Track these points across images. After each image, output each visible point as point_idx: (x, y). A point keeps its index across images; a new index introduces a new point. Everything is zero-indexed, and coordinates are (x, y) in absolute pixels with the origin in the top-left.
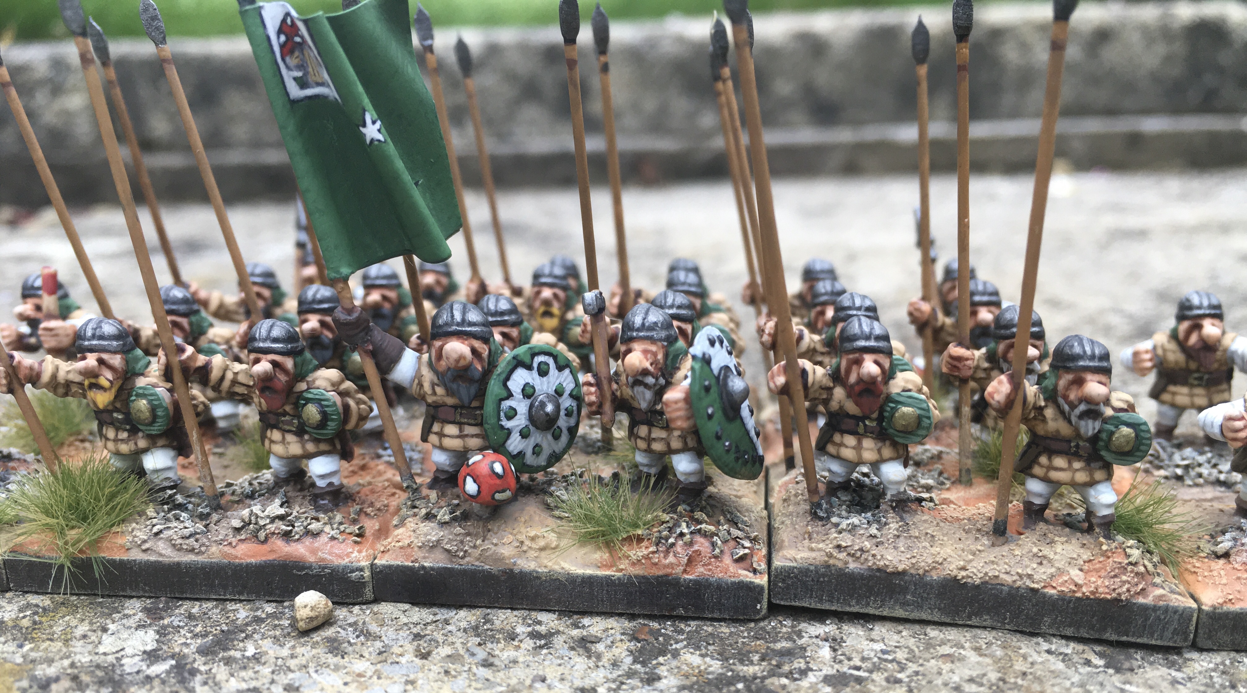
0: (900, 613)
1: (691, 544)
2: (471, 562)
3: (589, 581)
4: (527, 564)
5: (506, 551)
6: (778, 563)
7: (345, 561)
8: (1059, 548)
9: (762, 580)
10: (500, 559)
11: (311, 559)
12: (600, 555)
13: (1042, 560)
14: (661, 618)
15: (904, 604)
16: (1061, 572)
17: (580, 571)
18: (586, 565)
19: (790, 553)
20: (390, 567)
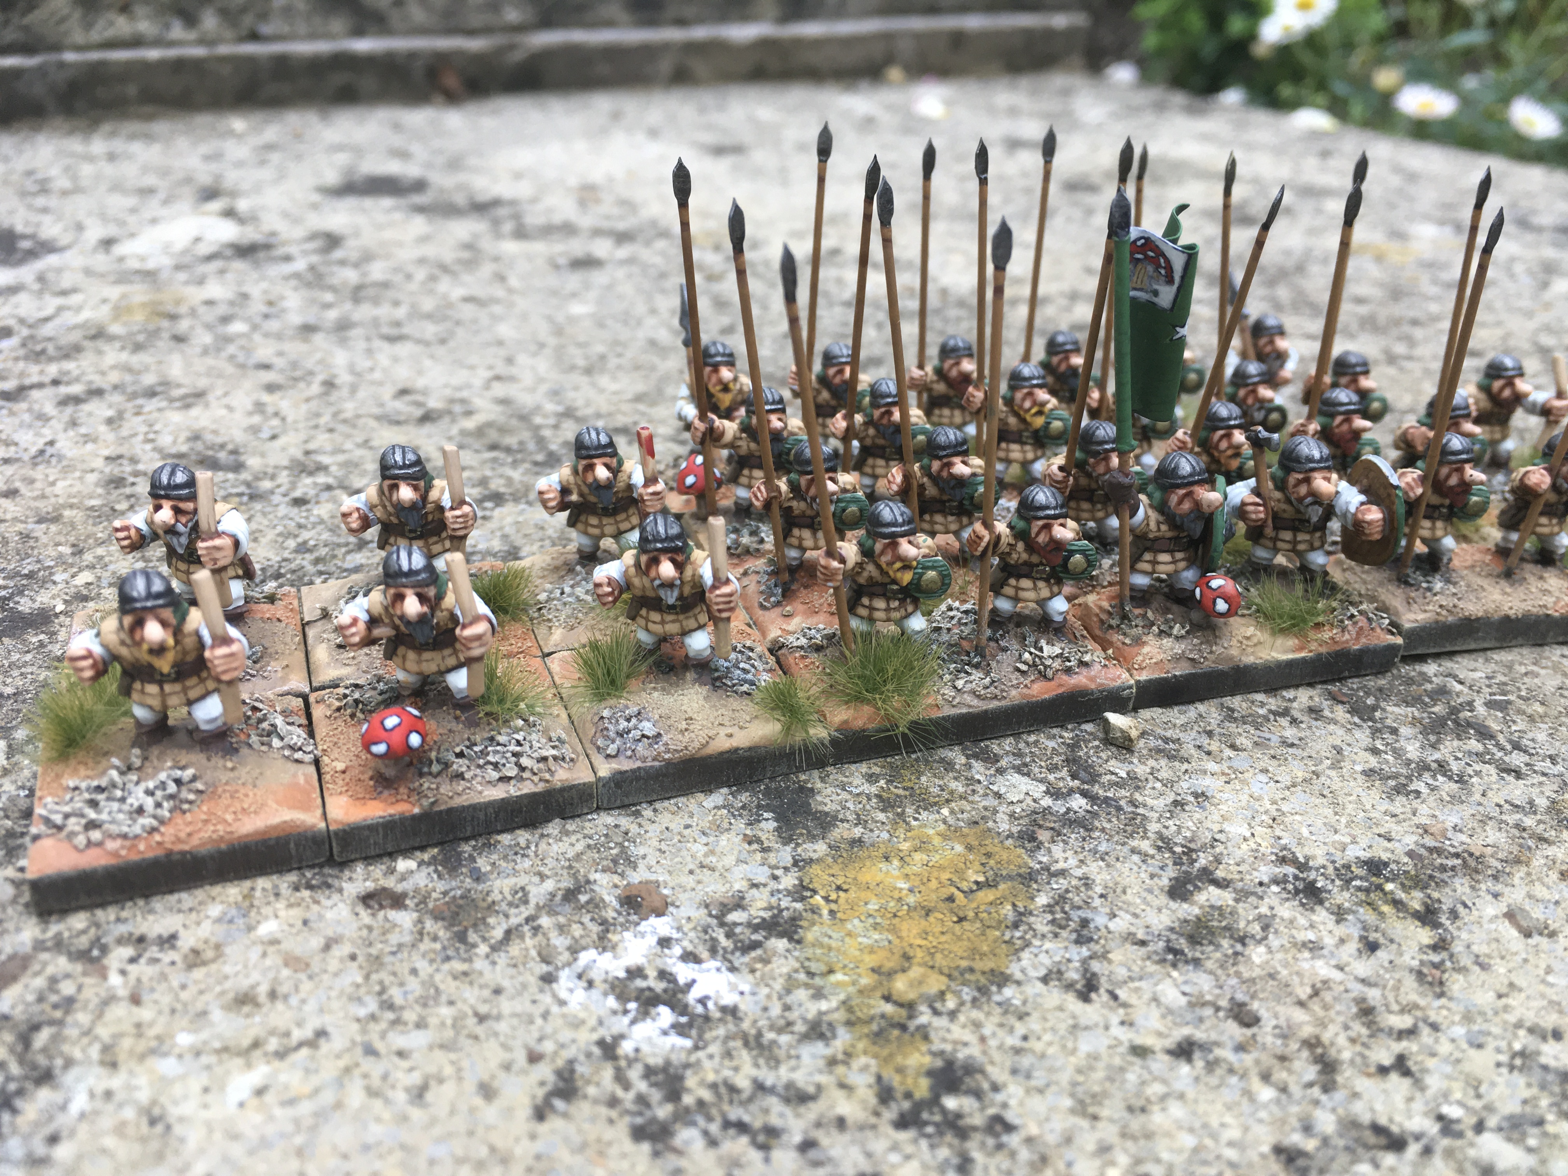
1: (1357, 622)
2: (1208, 665)
4: (1248, 659)
5: (1234, 652)
7: (1118, 683)
8: (1552, 582)
9: (1399, 640)
10: (1231, 658)
11: (1092, 686)
12: (1292, 642)
13: (1546, 592)
16: (1558, 599)
17: (1285, 657)
18: (1286, 652)
19: (1412, 616)
20: (1150, 681)
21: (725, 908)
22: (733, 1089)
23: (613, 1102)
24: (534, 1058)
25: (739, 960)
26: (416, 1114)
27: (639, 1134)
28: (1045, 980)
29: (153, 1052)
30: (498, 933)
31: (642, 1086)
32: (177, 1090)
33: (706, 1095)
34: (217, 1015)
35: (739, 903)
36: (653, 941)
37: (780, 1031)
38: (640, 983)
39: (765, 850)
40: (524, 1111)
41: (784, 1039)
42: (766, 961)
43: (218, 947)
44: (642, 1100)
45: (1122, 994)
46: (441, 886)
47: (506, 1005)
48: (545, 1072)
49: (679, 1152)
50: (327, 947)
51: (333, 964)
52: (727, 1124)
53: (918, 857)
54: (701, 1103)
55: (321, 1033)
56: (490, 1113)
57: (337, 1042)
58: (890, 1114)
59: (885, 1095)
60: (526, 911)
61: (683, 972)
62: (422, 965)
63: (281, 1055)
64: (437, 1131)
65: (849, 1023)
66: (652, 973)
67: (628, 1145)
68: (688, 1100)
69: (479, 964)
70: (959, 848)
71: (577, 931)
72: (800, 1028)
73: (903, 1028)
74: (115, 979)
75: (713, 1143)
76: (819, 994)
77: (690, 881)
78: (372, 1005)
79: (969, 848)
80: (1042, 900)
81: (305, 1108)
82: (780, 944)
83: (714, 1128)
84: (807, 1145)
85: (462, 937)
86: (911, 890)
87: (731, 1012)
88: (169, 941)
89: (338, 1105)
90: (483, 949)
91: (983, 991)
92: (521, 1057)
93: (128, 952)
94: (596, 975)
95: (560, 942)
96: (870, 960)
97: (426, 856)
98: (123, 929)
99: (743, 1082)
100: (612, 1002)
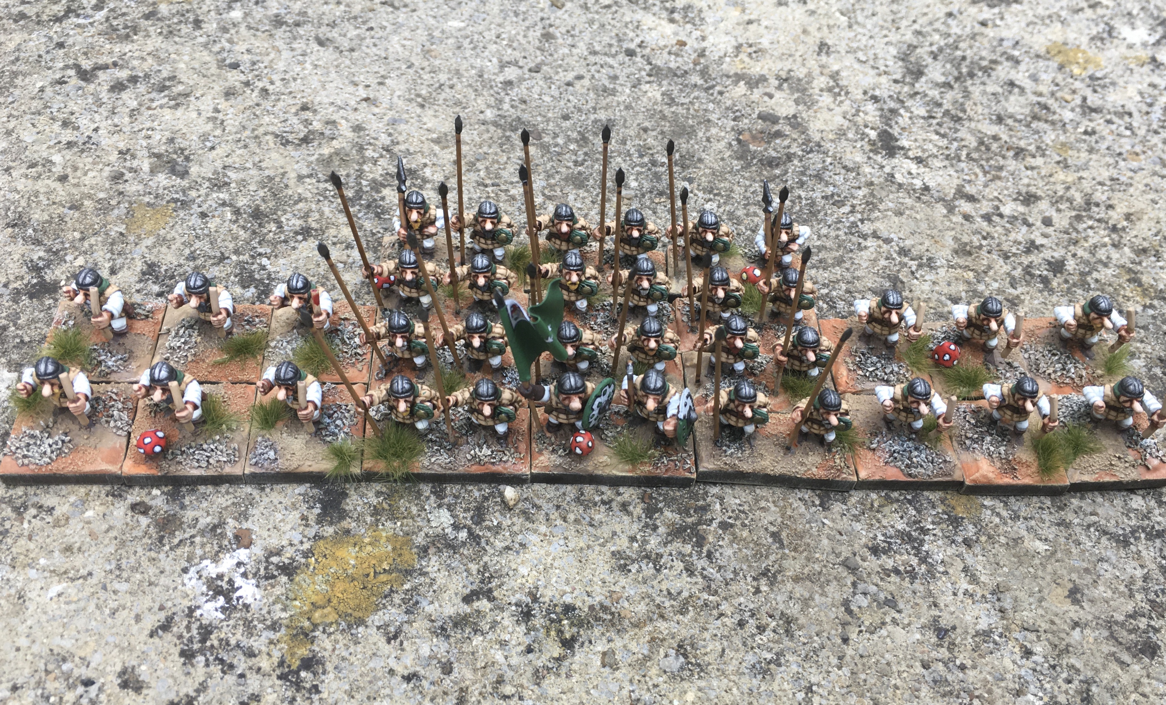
0: (744, 483)
1: (667, 465)
2: (575, 472)
3: (624, 477)
4: (598, 472)
5: (590, 469)
6: (701, 469)
7: (519, 472)
8: (810, 458)
9: (694, 476)
10: (586, 471)
11: (504, 472)
12: (630, 469)
14: (652, 487)
15: (747, 481)
16: (809, 470)
17: (621, 474)
18: (624, 472)
19: (706, 465)
20: (538, 473)
21: (271, 554)
22: (228, 644)
23: (180, 637)
24: (162, 608)
25: (263, 583)
26: (109, 621)
27: (183, 654)
28: (378, 628)
29: (29, 565)
30: (176, 541)
31: (195, 632)
32: (32, 585)
33: (216, 643)
34: (57, 554)
35: (278, 553)
36: (235, 561)
37: (260, 622)
38: (219, 583)
39: (307, 526)
40: (147, 632)
41: (260, 626)
42: (273, 587)
43: (67, 519)
44: (191, 640)
45: (405, 643)
46: (166, 508)
47: (163, 580)
48: (162, 616)
49: (193, 666)
50: (107, 531)
51: (106, 541)
52: (217, 658)
53: (369, 548)
54: (212, 646)
55: (90, 574)
56: (135, 628)
57: (93, 581)
58: (278, 672)
59: (281, 663)
60: (193, 532)
61: (239, 581)
62: (140, 550)
63: (73, 580)
64: (114, 630)
65: (287, 627)
66: (226, 579)
67: (176, 657)
68: (208, 644)
69: (162, 556)
70: (390, 548)
71: (208, 548)
72: (268, 623)
73: (306, 635)
74: (26, 525)
75: (207, 665)
76: (284, 610)
77: (265, 534)
78: (113, 566)
79: (394, 549)
80: (407, 586)
81: (73, 607)
82: (284, 579)
83: (211, 658)
84: (242, 676)
85: (161, 539)
86: (354, 566)
87: (247, 607)
88: (51, 510)
89: (84, 609)
90: (167, 548)
91: (350, 626)
92: (157, 606)
93: (33, 511)
94: (205, 574)
95: (199, 552)
96: (314, 598)
97: (166, 489)
98: (35, 499)
99: (233, 642)
100: (204, 589)
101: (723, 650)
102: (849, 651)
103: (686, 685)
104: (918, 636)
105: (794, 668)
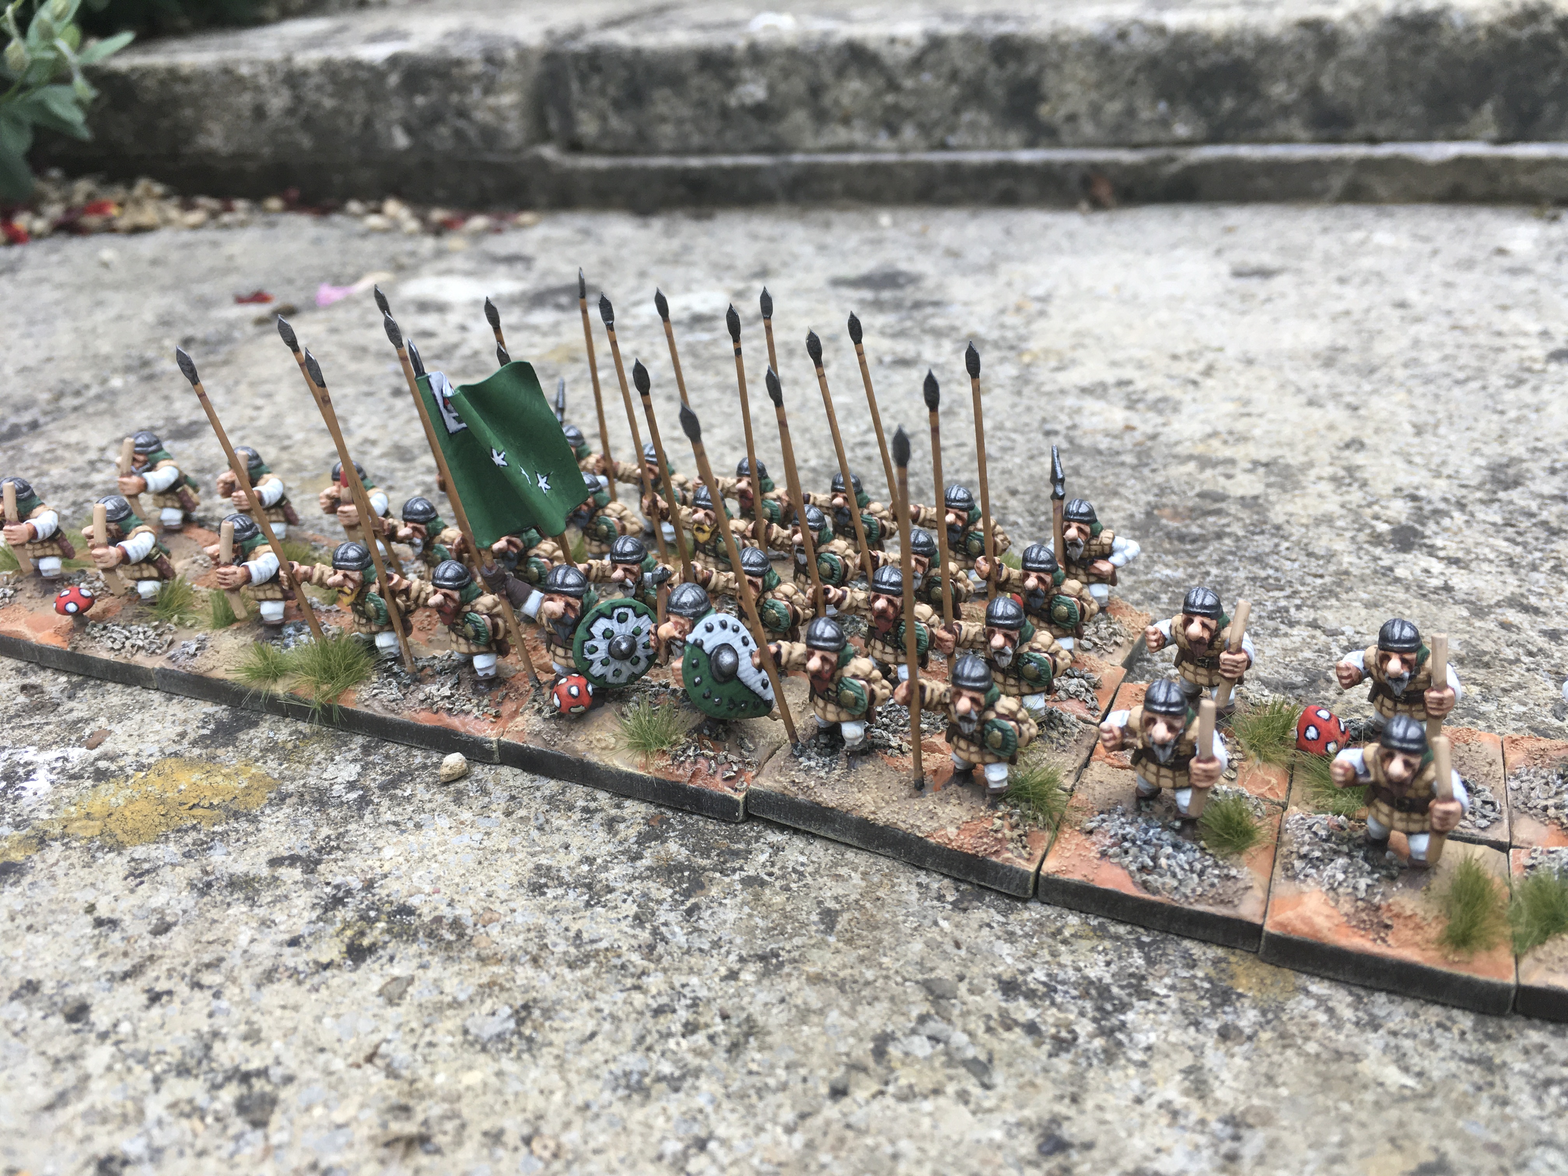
0: (831, 835)
1: (695, 762)
2: (558, 749)
3: (630, 776)
4: (593, 758)
5: (580, 746)
6: (754, 786)
7: (482, 735)
10: (576, 751)
11: (462, 730)
12: (640, 759)
13: (932, 815)
14: (675, 810)
15: (834, 830)
16: (943, 827)
17: (625, 769)
18: (630, 765)
19: (764, 779)
20: (510, 744)
21: (106, 757)
25: (63, 780)
28: (133, 860)
30: (27, 722)
35: (114, 759)
36: (62, 755)
37: (13, 816)
38: (20, 769)
39: (177, 742)
42: (68, 787)
45: (145, 885)
46: (55, 694)
53: (220, 779)
60: (55, 719)
61: (39, 774)
65: (35, 828)
66: (31, 767)
70: (244, 784)
71: (49, 737)
72: (21, 819)
73: (43, 841)
76: (52, 811)
77: (124, 739)
79: (248, 787)
80: (218, 828)
82: (89, 783)
85: (14, 717)
86: (179, 791)
87: (18, 798)
90: (10, 725)
91: (101, 848)
94: (17, 757)
95: (36, 738)
96: (96, 808)
101: (593, 1035)
102: (831, 1111)
103: (482, 1058)
104: (998, 1135)
105: (701, 1101)
